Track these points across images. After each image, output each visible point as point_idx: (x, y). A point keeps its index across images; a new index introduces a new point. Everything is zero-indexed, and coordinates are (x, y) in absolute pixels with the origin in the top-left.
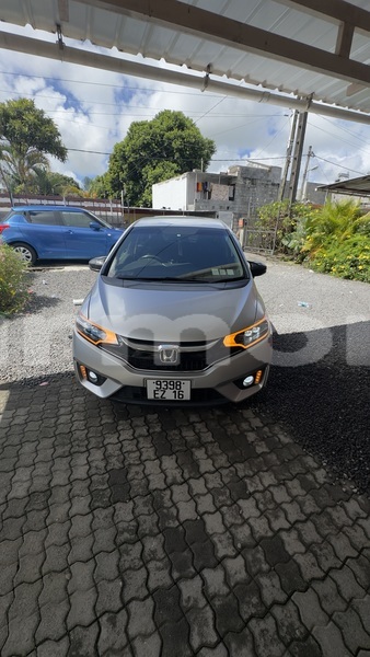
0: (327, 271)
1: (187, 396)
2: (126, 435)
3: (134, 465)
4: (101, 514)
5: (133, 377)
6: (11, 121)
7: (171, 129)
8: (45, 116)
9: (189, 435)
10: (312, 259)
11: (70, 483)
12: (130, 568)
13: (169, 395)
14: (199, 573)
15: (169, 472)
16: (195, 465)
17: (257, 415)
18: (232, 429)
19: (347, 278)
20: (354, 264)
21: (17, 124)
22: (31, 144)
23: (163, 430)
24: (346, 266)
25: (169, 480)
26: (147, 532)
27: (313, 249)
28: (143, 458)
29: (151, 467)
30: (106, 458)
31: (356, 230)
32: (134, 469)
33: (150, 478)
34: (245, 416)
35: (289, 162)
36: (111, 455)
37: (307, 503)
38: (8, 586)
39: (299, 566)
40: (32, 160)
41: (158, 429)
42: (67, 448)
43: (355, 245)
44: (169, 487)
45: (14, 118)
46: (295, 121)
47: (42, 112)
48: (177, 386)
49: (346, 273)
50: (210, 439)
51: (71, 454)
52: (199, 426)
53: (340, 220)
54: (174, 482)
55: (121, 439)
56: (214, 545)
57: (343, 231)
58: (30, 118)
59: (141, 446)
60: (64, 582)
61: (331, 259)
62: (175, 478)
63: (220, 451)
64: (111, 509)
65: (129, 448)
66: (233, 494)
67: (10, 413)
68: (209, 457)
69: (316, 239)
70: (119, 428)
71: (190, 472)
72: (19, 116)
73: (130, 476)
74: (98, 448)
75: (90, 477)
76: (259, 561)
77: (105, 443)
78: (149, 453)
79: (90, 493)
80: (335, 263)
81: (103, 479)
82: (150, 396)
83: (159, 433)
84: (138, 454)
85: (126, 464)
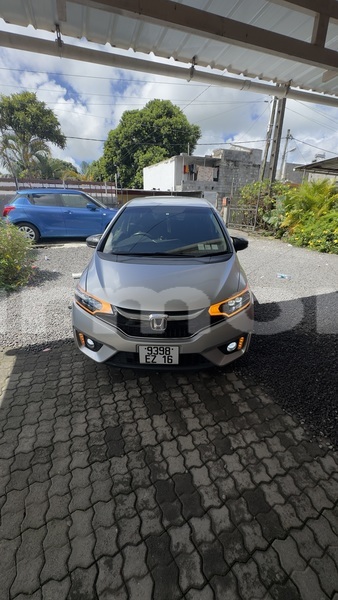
0: (305, 245)
1: (176, 361)
2: (121, 396)
3: (128, 423)
4: (99, 467)
5: (126, 344)
6: (16, 112)
7: (160, 117)
8: (46, 108)
9: (178, 396)
10: (291, 234)
11: (71, 439)
12: (124, 517)
13: (160, 360)
14: (187, 521)
15: (159, 430)
16: (183, 424)
17: (240, 378)
18: (217, 391)
19: (324, 251)
20: (330, 238)
21: (20, 115)
22: (33, 133)
23: (154, 392)
24: (323, 240)
25: (160, 437)
26: (140, 484)
27: (292, 224)
28: (136, 417)
29: (144, 425)
30: (102, 417)
31: (331, 206)
32: (128, 427)
33: (143, 435)
34: (230, 379)
35: (268, 145)
36: (107, 415)
37: (286, 459)
38: (16, 532)
39: (279, 516)
40: (35, 148)
41: (150, 391)
42: (67, 408)
43: (331, 220)
44: (159, 443)
45: (18, 110)
46: (274, 106)
47: (43, 104)
48: (166, 351)
49: (322, 247)
50: (197, 400)
51: (71, 413)
52: (186, 388)
53: (316, 198)
54: (165, 439)
55: (116, 399)
56: (201, 497)
57: (319, 208)
58: (33, 109)
59: (134, 406)
60: (65, 528)
61: (309, 234)
62: (165, 435)
63: (206, 411)
64: (107, 463)
65: (123, 408)
66: (219, 450)
67: (17, 376)
68: (196, 416)
69: (294, 215)
70: (114, 390)
71: (179, 430)
72: (23, 107)
73: (124, 433)
74: (95, 408)
75: (88, 434)
76: (242, 511)
77: (102, 403)
78: (141, 412)
79: (89, 448)
80: (312, 238)
81: (100, 436)
82: (142, 360)
83: (151, 394)
84: (131, 413)
85: (121, 422)
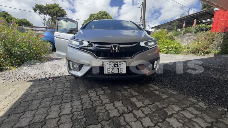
1: (124, 72)
2: (94, 94)
3: (99, 106)
5: (97, 62)
7: (103, 15)
11: (60, 117)
13: (115, 71)
15: (119, 108)
16: (134, 105)
17: (156, 85)
18: (146, 90)
19: (166, 53)
20: (168, 48)
23: (112, 92)
24: (165, 49)
25: (121, 111)
28: (104, 103)
29: (109, 106)
30: (82, 104)
31: (166, 38)
32: (99, 108)
33: (110, 111)
36: (85, 103)
37: (205, 118)
41: (109, 92)
43: (167, 43)
44: (122, 115)
45: (51, 9)
46: (142, 9)
47: (61, 7)
50: (137, 94)
54: (124, 112)
55: (90, 96)
57: (163, 38)
59: (101, 98)
63: (144, 98)
65: (95, 99)
66: (161, 116)
68: (139, 101)
70: (89, 92)
71: (132, 108)
72: (53, 8)
73: (97, 111)
74: (77, 100)
75: (72, 113)
77: (81, 98)
78: (106, 100)
79: (72, 121)
81: (80, 113)
82: (106, 72)
84: (100, 101)
85: (94, 106)
